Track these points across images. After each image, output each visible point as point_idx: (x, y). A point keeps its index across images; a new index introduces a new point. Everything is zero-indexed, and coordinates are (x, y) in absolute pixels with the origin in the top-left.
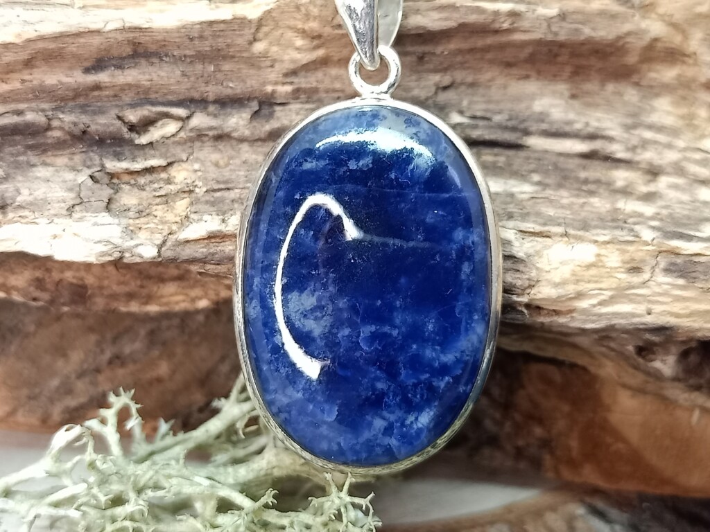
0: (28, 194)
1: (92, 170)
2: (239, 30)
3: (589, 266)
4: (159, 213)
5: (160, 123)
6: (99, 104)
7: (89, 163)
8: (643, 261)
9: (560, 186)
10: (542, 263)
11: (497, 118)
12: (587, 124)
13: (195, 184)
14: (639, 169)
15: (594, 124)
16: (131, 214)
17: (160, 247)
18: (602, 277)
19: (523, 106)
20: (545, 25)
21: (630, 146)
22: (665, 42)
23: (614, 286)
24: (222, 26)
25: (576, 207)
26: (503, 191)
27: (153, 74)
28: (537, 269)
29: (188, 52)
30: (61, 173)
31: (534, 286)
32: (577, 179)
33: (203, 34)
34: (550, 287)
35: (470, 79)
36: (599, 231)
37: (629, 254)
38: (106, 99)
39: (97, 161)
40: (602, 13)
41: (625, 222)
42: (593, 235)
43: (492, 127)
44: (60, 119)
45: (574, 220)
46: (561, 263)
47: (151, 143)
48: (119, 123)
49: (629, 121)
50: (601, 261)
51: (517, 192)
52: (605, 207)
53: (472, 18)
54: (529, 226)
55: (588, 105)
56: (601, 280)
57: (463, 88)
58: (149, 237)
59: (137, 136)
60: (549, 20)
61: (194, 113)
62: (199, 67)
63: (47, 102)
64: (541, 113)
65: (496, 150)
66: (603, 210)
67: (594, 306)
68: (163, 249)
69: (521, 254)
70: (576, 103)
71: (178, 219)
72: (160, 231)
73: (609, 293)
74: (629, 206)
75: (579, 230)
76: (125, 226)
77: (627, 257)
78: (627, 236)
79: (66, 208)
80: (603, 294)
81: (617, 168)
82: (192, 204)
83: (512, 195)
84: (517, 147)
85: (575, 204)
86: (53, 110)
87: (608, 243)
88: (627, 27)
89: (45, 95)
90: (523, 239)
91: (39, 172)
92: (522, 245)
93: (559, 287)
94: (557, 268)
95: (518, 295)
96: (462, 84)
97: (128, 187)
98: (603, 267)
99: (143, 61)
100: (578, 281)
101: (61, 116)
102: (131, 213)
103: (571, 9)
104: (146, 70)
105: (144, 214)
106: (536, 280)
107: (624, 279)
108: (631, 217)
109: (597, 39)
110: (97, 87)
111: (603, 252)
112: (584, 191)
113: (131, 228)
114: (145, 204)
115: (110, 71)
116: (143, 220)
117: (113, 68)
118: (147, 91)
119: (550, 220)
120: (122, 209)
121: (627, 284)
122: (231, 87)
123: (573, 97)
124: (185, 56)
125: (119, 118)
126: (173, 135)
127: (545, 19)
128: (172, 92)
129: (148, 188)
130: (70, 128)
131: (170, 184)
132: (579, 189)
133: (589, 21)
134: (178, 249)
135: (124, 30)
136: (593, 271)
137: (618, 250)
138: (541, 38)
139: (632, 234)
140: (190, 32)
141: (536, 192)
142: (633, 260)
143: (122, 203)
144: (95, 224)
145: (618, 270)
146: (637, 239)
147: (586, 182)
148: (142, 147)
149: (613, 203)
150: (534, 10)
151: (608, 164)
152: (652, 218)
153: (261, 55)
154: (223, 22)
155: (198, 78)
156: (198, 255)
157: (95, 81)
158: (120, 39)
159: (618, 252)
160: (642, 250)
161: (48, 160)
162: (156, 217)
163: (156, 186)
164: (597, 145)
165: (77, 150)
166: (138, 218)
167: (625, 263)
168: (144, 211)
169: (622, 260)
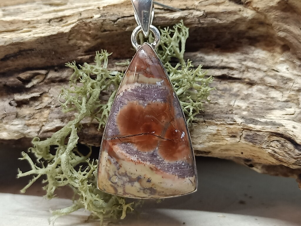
1: (10, 100)
3: (214, 135)
4: (38, 117)
5: (36, 77)
7: (9, 97)
8: (236, 133)
13: (51, 103)
14: (244, 82)
15: (226, 60)
16: (27, 118)
17: (38, 132)
20: (197, 20)
23: (225, 143)
24: (54, 37)
27: (29, 58)
33: (46, 41)
34: (198, 145)
36: (218, 119)
37: (231, 130)
41: (232, 113)
42: (216, 121)
46: (202, 134)
47: (33, 86)
48: (18, 80)
50: (220, 133)
52: (225, 105)
56: (219, 141)
58: (34, 128)
59: (26, 84)
60: (199, 18)
61: (49, 71)
66: (224, 106)
68: (39, 134)
71: (45, 120)
72: (38, 125)
74: (236, 103)
75: (210, 119)
76: (24, 124)
77: (230, 131)
78: (231, 121)
80: (221, 147)
81: (235, 82)
82: (50, 113)
87: (222, 124)
97: (26, 106)
98: (221, 135)
100: (210, 141)
105: (32, 118)
107: (229, 141)
108: (236, 109)
109: (223, 24)
110: (7, 66)
111: (220, 129)
112: (218, 95)
113: (27, 124)
114: (32, 113)
116: (31, 121)
117: (12, 58)
118: (28, 65)
120: (23, 116)
121: (230, 143)
122: (63, 59)
124: (41, 50)
125: (18, 78)
126: (42, 81)
127: (197, 18)
128: (39, 64)
131: (42, 103)
133: (218, 16)
134: (45, 134)
135: (13, 44)
136: (216, 137)
137: (226, 127)
138: (196, 26)
140: (41, 41)
142: (233, 133)
143: (23, 114)
144: (12, 125)
145: (227, 136)
146: (235, 123)
148: (29, 89)
150: (192, 13)
151: (230, 81)
152: (244, 110)
153: (73, 45)
154: (54, 35)
155: (48, 58)
159: (226, 129)
160: (236, 128)
162: (37, 119)
163: (37, 104)
164: (225, 72)
165: (3, 92)
166: (29, 120)
167: (229, 133)
168: (32, 117)
169: (228, 132)
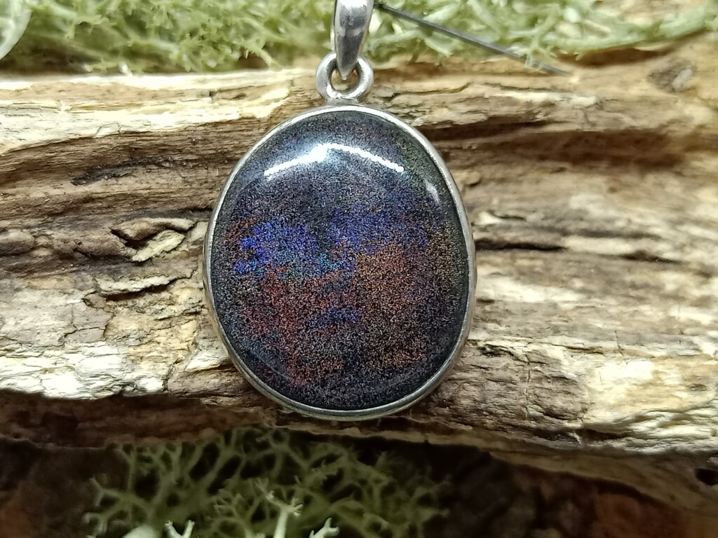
0: (14, 323)
1: (85, 293)
2: (248, 130)
3: (646, 385)
4: (162, 339)
5: (160, 235)
6: (90, 217)
7: (81, 284)
8: (706, 378)
9: (605, 293)
10: (594, 384)
11: (532, 218)
12: (630, 221)
13: (201, 304)
14: (690, 270)
15: (637, 220)
17: (166, 379)
18: (660, 397)
19: (559, 202)
20: (581, 114)
21: (677, 244)
22: (709, 128)
23: (675, 407)
24: (228, 127)
25: (626, 317)
26: (545, 301)
27: (151, 181)
28: (590, 390)
29: (190, 157)
30: (50, 298)
31: (586, 410)
32: (623, 284)
33: (206, 136)
34: (604, 410)
35: (499, 175)
36: (656, 345)
37: (689, 370)
38: (99, 211)
39: (90, 283)
40: (643, 100)
41: (682, 333)
42: (649, 349)
43: (527, 228)
44: (47, 235)
45: (627, 333)
46: (615, 382)
47: (150, 259)
48: (114, 238)
49: (674, 216)
50: (660, 379)
51: (560, 302)
52: (658, 316)
53: (503, 111)
54: (577, 342)
55: (629, 199)
56: (661, 399)
57: (492, 184)
58: (152, 367)
59: (134, 251)
60: (585, 109)
61: (196, 223)
62: (202, 173)
63: (32, 217)
64: (579, 210)
65: (532, 253)
66: (656, 319)
67: (653, 428)
68: (169, 381)
69: (570, 375)
70: (614, 196)
71: (184, 345)
72: (164, 360)
73: (671, 415)
74: (683, 314)
75: (634, 345)
76: (125, 356)
77: (688, 373)
78: (686, 349)
79: (58, 338)
80: (664, 416)
81: (665, 270)
82: (199, 328)
83: (554, 305)
84: (556, 249)
85: (625, 313)
86: (39, 226)
87: (665, 358)
88: (670, 115)
89: (30, 210)
90: (572, 356)
91: (25, 296)
92: (571, 363)
93: (615, 409)
94: (611, 389)
95: (569, 420)
96: (491, 180)
97: (126, 310)
98: (662, 385)
99: (140, 169)
100: (635, 402)
101: (49, 232)
102: (131, 340)
103: (609, 97)
104: (144, 178)
105: (146, 340)
106: (588, 402)
107: (686, 399)
108: (688, 326)
109: (639, 129)
110: (89, 199)
111: (660, 368)
112: (632, 297)
113: (132, 358)
114: (146, 328)
115: (103, 180)
116: (145, 348)
117: (106, 177)
118: (145, 201)
119: (601, 334)
120: (121, 336)
121: (690, 404)
123: (613, 190)
124: (187, 161)
125: (115, 232)
126: (175, 249)
127: (581, 109)
128: (173, 201)
129: (148, 311)
130: (59, 246)
131: (173, 305)
132: (627, 296)
133: (629, 110)
134: (187, 381)
135: (119, 135)
136: (651, 391)
137: (677, 365)
138: (577, 130)
139: (691, 347)
140: (192, 134)
141: (581, 301)
142: (695, 377)
143: (120, 329)
144: (91, 355)
145: (678, 388)
146: (697, 353)
147: (634, 286)
148: (140, 264)
149: (665, 311)
150: (569, 99)
151: (654, 265)
152: (711, 328)
154: (229, 122)
155: (201, 184)
156: (209, 387)
157: (86, 192)
158: (115, 145)
159: (677, 368)
160: (703, 365)
161: (34, 283)
162: (159, 343)
163: (158, 307)
164: (643, 245)
165: (66, 270)
166: (139, 345)
167: (686, 380)
168: (146, 338)
169: (683, 377)
